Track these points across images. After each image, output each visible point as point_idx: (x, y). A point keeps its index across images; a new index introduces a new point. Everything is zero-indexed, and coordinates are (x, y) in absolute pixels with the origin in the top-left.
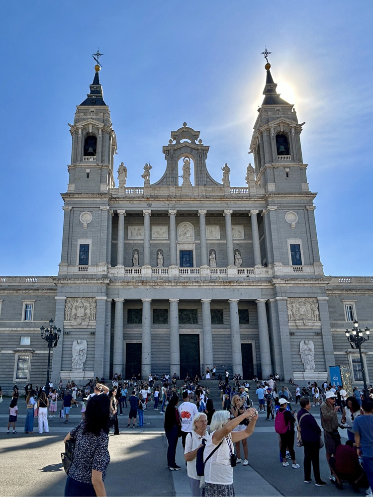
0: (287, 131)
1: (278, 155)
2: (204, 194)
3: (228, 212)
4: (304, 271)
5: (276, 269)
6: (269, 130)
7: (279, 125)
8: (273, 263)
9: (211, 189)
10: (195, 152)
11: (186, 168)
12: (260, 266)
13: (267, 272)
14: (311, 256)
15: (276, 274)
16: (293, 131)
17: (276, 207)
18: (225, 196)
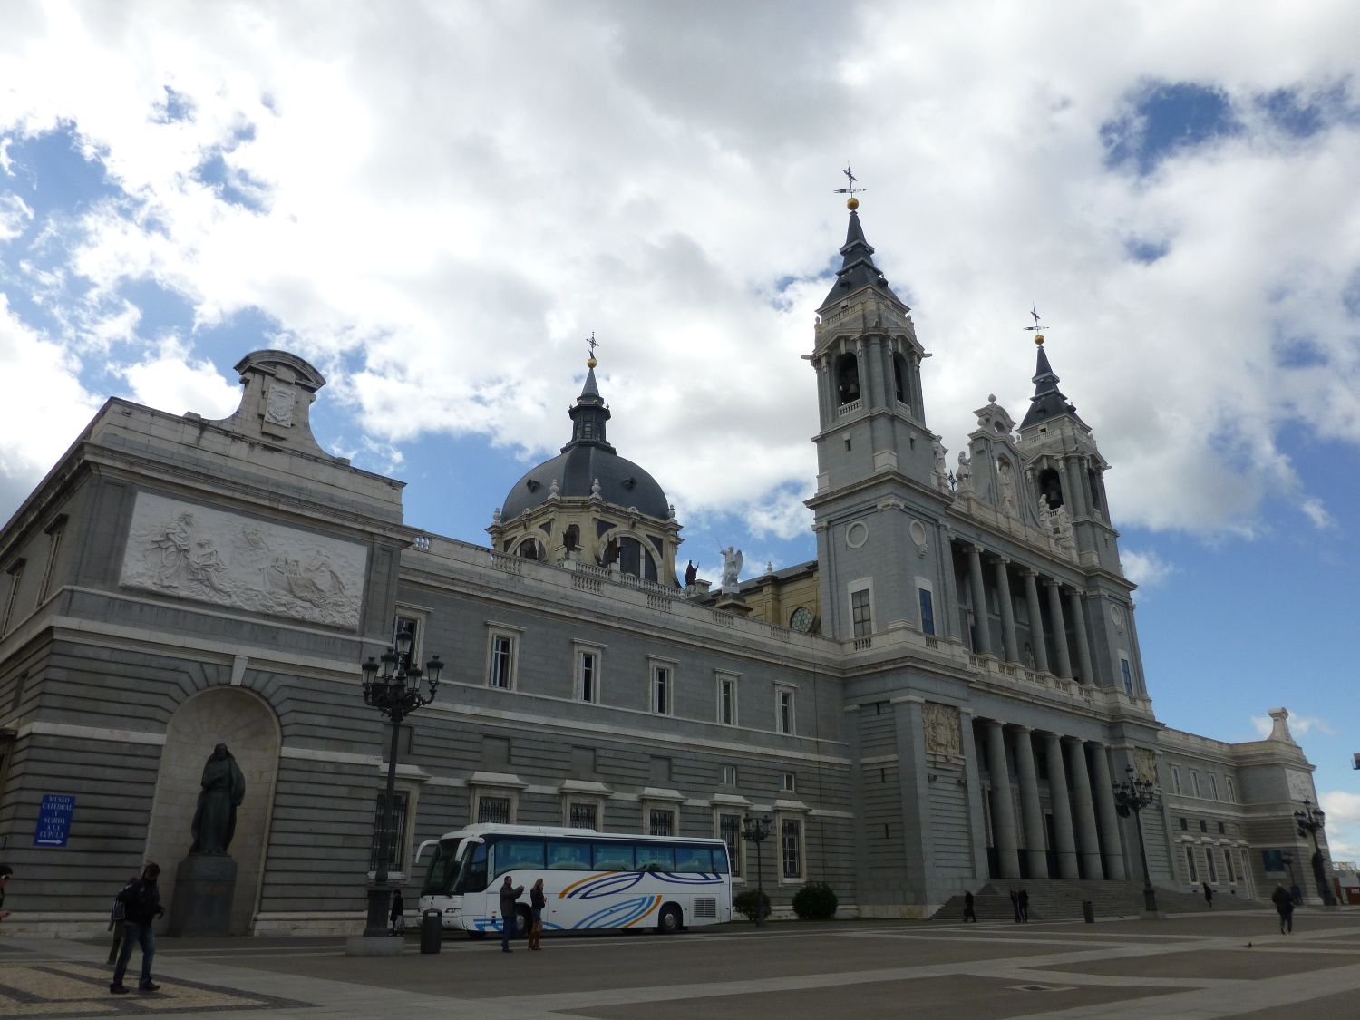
4: (1137, 705)
5: (1119, 696)
8: (1111, 685)
10: (1013, 458)
12: (1096, 688)
13: (1103, 698)
14: (1139, 683)
15: (1120, 705)
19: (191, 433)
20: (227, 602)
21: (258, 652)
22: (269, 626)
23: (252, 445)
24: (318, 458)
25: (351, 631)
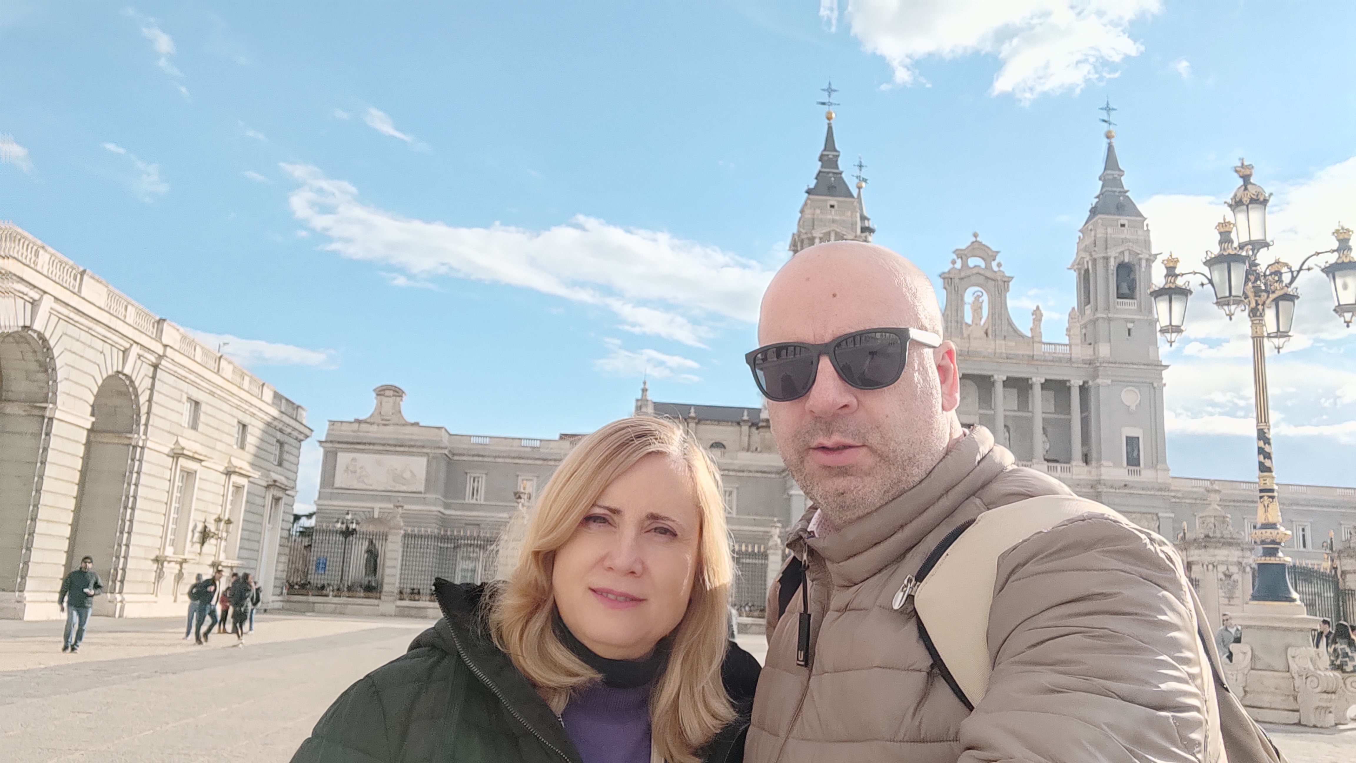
0: (1135, 262)
1: (1118, 297)
2: (1004, 351)
3: (1038, 380)
4: (1142, 476)
5: (1103, 470)
6: (1107, 259)
7: (1122, 253)
8: (1099, 460)
9: (1013, 344)
10: (991, 283)
11: (977, 309)
12: (1082, 464)
13: (1090, 472)
14: (1155, 454)
15: (1103, 477)
16: (1144, 263)
17: (1109, 382)
18: (1035, 357)
19: (356, 425)
20: (371, 488)
21: (382, 505)
22: (386, 495)
23: (378, 425)
24: (406, 424)
25: (420, 493)
